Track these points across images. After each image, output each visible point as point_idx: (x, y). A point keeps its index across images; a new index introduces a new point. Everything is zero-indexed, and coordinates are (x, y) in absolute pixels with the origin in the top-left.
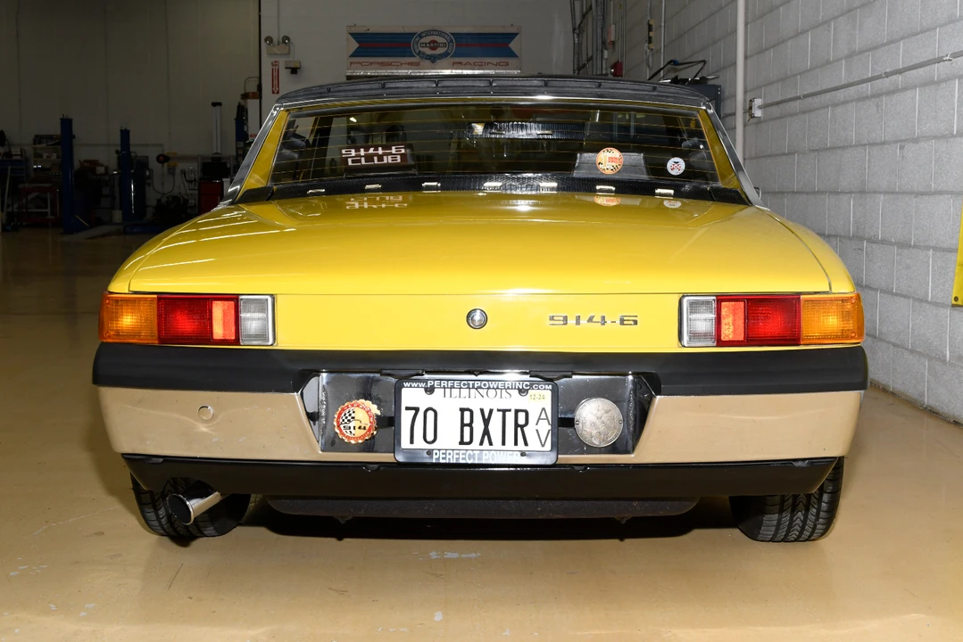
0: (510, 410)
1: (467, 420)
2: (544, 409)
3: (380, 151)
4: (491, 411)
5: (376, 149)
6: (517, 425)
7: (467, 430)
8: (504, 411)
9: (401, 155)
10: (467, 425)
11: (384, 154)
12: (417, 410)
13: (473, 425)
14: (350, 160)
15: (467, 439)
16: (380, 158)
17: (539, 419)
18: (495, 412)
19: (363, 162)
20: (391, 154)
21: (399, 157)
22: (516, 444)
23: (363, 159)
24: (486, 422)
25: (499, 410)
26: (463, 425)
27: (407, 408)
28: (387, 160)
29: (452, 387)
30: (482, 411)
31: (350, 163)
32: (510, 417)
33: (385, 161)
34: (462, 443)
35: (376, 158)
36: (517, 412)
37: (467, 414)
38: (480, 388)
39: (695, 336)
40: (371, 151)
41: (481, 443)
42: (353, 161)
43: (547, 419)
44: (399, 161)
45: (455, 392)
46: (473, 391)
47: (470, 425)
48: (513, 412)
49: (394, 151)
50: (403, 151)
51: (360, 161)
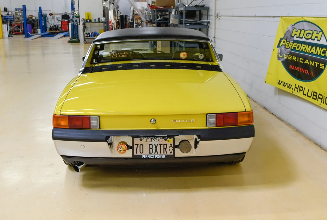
0: (162, 144)
1: (151, 147)
2: (171, 144)
3: (121, 54)
4: (157, 145)
5: (120, 53)
6: (164, 148)
7: (151, 150)
8: (161, 145)
9: (127, 55)
10: (151, 148)
11: (122, 54)
12: (138, 145)
13: (153, 148)
14: (113, 56)
15: (151, 152)
16: (121, 56)
17: (170, 146)
18: (158, 145)
19: (116, 57)
20: (124, 54)
21: (126, 55)
22: (164, 153)
23: (116, 56)
24: (156, 147)
25: (159, 144)
26: (150, 148)
27: (135, 145)
28: (123, 56)
29: (147, 139)
30: (155, 145)
31: (113, 57)
32: (162, 146)
33: (122, 56)
34: (150, 153)
35: (120, 56)
36: (164, 145)
37: (151, 146)
38: (154, 139)
39: (210, 124)
40: (119, 54)
41: (155, 153)
42: (114, 56)
43: (172, 146)
44: (126, 56)
45: (148, 140)
46: (152, 140)
47: (152, 148)
48: (163, 145)
49: (125, 53)
50: (127, 54)
51: (115, 56)
